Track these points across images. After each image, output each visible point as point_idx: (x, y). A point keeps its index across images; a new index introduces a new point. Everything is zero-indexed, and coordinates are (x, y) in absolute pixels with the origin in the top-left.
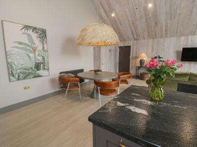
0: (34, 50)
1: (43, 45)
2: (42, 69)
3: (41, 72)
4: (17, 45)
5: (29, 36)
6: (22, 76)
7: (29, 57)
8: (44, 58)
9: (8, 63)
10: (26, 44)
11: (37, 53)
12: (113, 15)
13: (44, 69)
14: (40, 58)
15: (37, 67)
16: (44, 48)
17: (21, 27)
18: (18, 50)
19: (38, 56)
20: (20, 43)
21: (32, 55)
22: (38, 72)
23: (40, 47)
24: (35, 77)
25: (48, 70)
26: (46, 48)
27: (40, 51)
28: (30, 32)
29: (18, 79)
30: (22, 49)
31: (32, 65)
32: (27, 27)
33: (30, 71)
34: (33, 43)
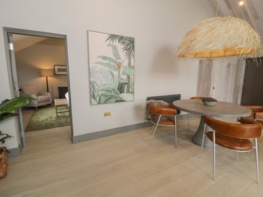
0: (119, 66)
1: (129, 59)
2: (125, 91)
3: (124, 96)
4: (101, 60)
5: (115, 48)
6: (103, 99)
7: (113, 75)
8: (129, 77)
9: (90, 83)
10: (110, 59)
11: (121, 70)
12: (241, 3)
13: (128, 92)
14: (124, 77)
15: (121, 88)
16: (130, 63)
17: (106, 36)
18: (103, 67)
19: (123, 74)
20: (105, 58)
21: (116, 73)
22: (121, 95)
23: (125, 63)
24: (117, 101)
25: (133, 93)
26: (132, 64)
27: (126, 67)
28: (116, 43)
29: (99, 103)
30: (106, 65)
31: (115, 85)
32: (113, 37)
33: (113, 93)
34: (119, 58)
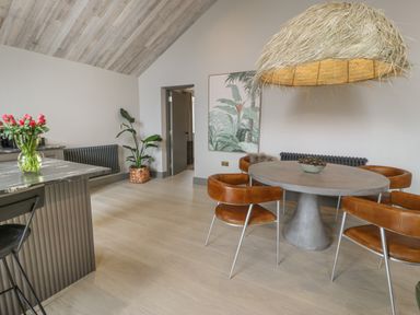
0: (239, 108)
1: (253, 99)
2: (246, 139)
3: (244, 145)
4: (220, 104)
5: (235, 88)
6: (219, 146)
7: (231, 119)
8: (251, 121)
9: (209, 127)
10: (229, 102)
11: (242, 114)
13: (250, 140)
14: (245, 122)
15: (240, 135)
16: (253, 104)
17: (226, 77)
18: (220, 110)
19: (244, 117)
20: (223, 101)
21: (235, 117)
22: (240, 144)
23: (248, 104)
24: (235, 151)
25: (257, 143)
26: (257, 105)
27: (247, 109)
28: (236, 81)
29: (216, 149)
30: (224, 108)
31: (233, 131)
32: (233, 76)
33: (230, 140)
34: (239, 99)
